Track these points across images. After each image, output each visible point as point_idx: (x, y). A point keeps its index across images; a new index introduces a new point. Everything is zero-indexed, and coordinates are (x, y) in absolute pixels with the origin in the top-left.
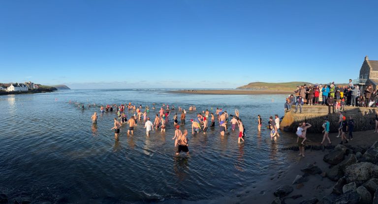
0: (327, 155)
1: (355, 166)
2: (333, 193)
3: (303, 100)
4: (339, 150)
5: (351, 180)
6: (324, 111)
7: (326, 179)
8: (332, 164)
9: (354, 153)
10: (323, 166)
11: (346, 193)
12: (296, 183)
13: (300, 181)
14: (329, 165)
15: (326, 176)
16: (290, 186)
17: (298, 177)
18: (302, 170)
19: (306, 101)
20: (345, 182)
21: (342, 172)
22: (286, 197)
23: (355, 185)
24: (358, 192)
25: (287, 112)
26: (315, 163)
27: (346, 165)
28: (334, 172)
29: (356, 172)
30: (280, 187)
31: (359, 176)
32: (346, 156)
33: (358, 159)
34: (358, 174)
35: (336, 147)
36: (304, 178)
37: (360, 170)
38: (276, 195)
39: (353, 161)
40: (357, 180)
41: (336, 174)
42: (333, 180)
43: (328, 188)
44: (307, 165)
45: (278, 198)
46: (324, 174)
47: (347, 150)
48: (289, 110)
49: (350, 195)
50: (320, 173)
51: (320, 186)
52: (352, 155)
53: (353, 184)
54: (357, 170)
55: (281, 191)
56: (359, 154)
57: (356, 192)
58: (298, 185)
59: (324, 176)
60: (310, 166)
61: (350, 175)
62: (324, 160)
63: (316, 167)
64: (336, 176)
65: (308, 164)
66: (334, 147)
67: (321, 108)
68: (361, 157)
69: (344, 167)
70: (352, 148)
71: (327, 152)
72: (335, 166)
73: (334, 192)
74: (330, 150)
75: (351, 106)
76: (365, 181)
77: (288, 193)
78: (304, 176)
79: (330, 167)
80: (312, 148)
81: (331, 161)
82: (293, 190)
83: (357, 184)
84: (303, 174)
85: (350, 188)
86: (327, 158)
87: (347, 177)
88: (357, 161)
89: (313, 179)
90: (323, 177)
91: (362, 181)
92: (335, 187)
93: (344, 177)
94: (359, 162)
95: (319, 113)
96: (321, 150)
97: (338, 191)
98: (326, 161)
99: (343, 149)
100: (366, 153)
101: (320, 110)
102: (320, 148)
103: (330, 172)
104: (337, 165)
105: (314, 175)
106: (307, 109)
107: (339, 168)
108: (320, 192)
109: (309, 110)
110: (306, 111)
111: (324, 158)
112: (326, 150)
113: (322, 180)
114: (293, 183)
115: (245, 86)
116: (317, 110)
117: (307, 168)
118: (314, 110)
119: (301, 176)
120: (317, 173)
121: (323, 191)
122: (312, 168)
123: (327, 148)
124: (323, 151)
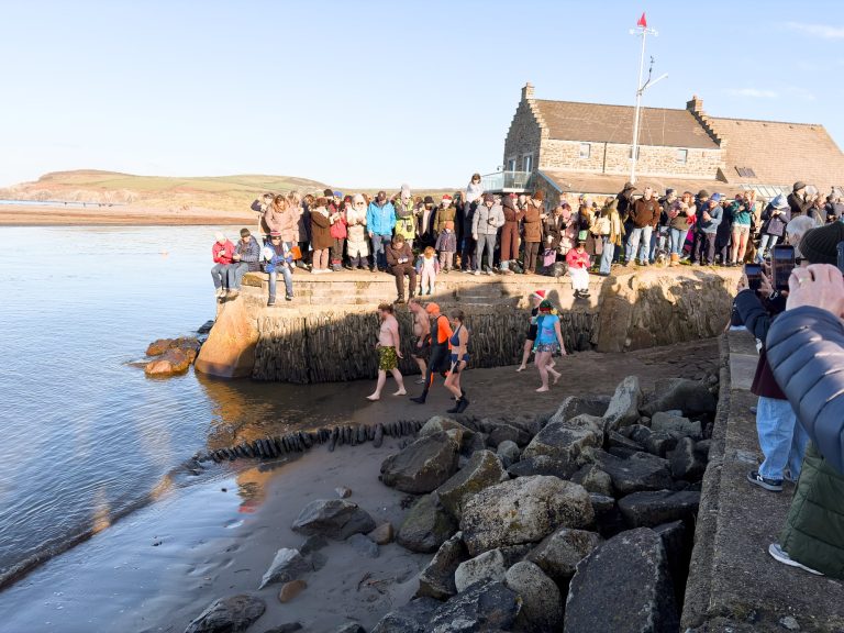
0: (393, 460)
1: (499, 494)
2: (418, 595)
4: (437, 437)
5: (485, 543)
6: (381, 293)
7: (392, 551)
8: (412, 493)
9: (492, 444)
10: (379, 503)
11: (470, 589)
12: (274, 580)
13: (292, 577)
14: (399, 498)
15: (393, 538)
16: (253, 594)
17: (284, 555)
18: (295, 529)
20: (463, 552)
21: (449, 519)
23: (499, 558)
24: (510, 581)
25: (223, 300)
26: (348, 494)
27: (464, 490)
28: (420, 520)
29: (502, 511)
31: (513, 526)
32: (463, 460)
33: (505, 468)
34: (508, 521)
35: (426, 427)
36: (308, 558)
37: (517, 503)
39: (491, 476)
40: (505, 542)
41: (429, 528)
42: (418, 549)
43: (399, 581)
44: (317, 507)
46: (383, 531)
47: (466, 437)
49: (481, 596)
50: (367, 528)
51: (368, 576)
52: (485, 453)
53: (493, 556)
54: (505, 505)
55: (213, 621)
56: (508, 446)
57: (505, 583)
58: (286, 585)
59: (383, 539)
60: (328, 509)
61: (481, 526)
62: (380, 478)
63: (353, 510)
64: (427, 535)
65: (322, 503)
66: (418, 427)
67: (365, 284)
68: (516, 459)
69: (457, 498)
70: (483, 429)
71: (391, 448)
72: (425, 499)
73: (424, 593)
74: (404, 438)
75: (478, 272)
76: (536, 542)
77: (246, 625)
78: (304, 551)
79: (405, 505)
80: (336, 437)
81: (409, 479)
82: (264, 610)
83: (504, 555)
84: (303, 541)
85: (481, 572)
86: (394, 472)
87: (471, 532)
88: (505, 474)
89: (342, 558)
90: (380, 544)
91: (525, 542)
92: (428, 574)
93: (459, 534)
94: (512, 476)
95: (359, 302)
96: (369, 445)
97: (438, 589)
98: (389, 481)
99: (451, 433)
100: (534, 443)
101: (362, 293)
102: (367, 436)
103: (406, 524)
104: (429, 493)
105: (346, 539)
106: (312, 287)
107: (439, 505)
108: (369, 600)
109: (320, 291)
110: (308, 298)
111: (383, 472)
112: (389, 440)
113: (377, 554)
114: (265, 582)
115: (26, 189)
116: (350, 292)
117: (316, 517)
118: (340, 292)
119: (296, 552)
120: (355, 533)
121: (381, 596)
122: (335, 516)
123: (391, 434)
124: (376, 447)
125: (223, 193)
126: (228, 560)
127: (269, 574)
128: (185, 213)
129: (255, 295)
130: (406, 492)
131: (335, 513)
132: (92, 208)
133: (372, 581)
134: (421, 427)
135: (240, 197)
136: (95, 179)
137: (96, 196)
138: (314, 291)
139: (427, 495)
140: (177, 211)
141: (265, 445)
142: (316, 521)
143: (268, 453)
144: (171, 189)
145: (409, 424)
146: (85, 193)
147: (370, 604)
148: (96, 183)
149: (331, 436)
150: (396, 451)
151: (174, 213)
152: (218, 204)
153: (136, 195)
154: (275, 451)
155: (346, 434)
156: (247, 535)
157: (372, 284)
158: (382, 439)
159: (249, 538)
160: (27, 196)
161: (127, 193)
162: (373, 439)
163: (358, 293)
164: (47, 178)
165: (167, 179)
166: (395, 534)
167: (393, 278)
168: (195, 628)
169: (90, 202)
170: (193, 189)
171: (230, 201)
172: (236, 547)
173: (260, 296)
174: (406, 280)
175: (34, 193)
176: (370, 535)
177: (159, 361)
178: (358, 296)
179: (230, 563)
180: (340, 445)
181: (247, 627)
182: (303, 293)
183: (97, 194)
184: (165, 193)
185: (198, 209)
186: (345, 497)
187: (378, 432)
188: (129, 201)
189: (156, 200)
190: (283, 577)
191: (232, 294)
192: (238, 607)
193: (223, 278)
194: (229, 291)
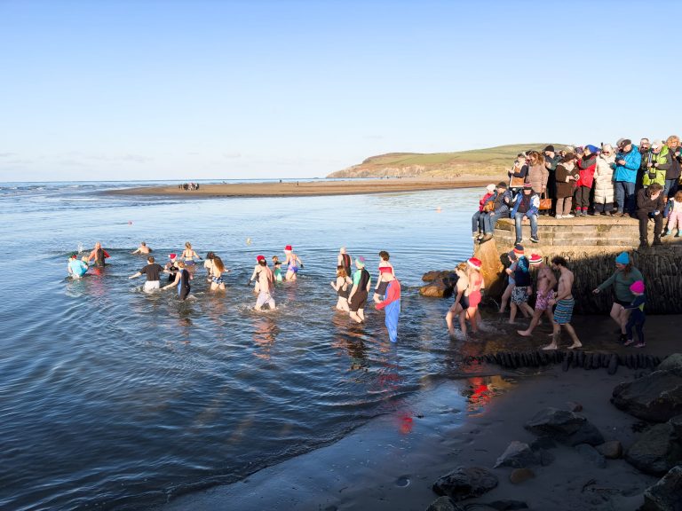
0: (627, 386)
2: (642, 509)
3: (536, 202)
4: (676, 372)
6: (622, 235)
7: (619, 466)
8: (645, 420)
10: (609, 423)
12: (506, 464)
13: (522, 465)
14: (630, 421)
15: (621, 455)
16: (488, 471)
17: (515, 447)
18: (527, 428)
19: (548, 204)
22: (472, 501)
25: (482, 241)
26: (579, 409)
28: (651, 444)
30: (454, 470)
35: (666, 362)
36: (537, 454)
38: (438, 490)
41: (660, 453)
42: (646, 470)
43: (625, 494)
44: (548, 413)
45: (446, 498)
46: (612, 447)
48: (489, 234)
50: (596, 441)
51: (593, 482)
55: (455, 480)
58: (515, 471)
59: (611, 454)
60: (557, 417)
62: (612, 401)
63: (583, 422)
64: (658, 459)
65: (553, 411)
66: (657, 362)
67: (608, 228)
71: (625, 376)
72: (659, 427)
73: (649, 509)
74: (640, 371)
77: (481, 491)
78: (534, 447)
79: (636, 428)
80: (570, 359)
81: (643, 407)
82: (497, 485)
84: (534, 439)
86: (626, 397)
89: (568, 461)
90: (607, 457)
92: (654, 492)
95: (599, 243)
96: (602, 371)
98: (621, 404)
101: (603, 235)
102: (600, 363)
103: (636, 445)
104: (664, 422)
105: (574, 445)
106: (554, 230)
107: (673, 434)
108: (592, 503)
109: (561, 235)
110: (551, 240)
111: (615, 395)
112: (623, 369)
113: (604, 466)
114: (498, 463)
115: (355, 169)
116: (590, 235)
117: (546, 421)
118: (580, 235)
119: (527, 446)
120: (583, 442)
121: (605, 503)
122: (565, 424)
123: (627, 365)
124: (610, 373)
125: (488, 162)
126: (471, 440)
127: (503, 458)
128: (457, 179)
129: (505, 237)
130: (639, 417)
131: (564, 421)
132: (393, 180)
133: (596, 487)
134: (659, 362)
136: (397, 159)
137: (397, 171)
138: (557, 234)
139: (661, 425)
140: (451, 178)
141: (507, 358)
142: (546, 424)
143: (509, 364)
144: (447, 163)
145: (647, 358)
146: (390, 169)
147: (593, 506)
148: (398, 162)
149: (566, 358)
150: (631, 380)
151: (449, 180)
152: (483, 170)
153: (423, 168)
154: (515, 363)
155: (580, 359)
156: (486, 424)
157: (613, 228)
158: (616, 368)
159: (488, 427)
160: (355, 174)
161: (418, 167)
162: (607, 367)
163: (599, 235)
164: (367, 162)
165: (445, 154)
166: (624, 453)
167: (636, 222)
168: (442, 482)
169: (393, 175)
170: (464, 161)
171: (493, 168)
172: (478, 431)
173: (509, 238)
174: (651, 223)
175: (359, 172)
176: (599, 447)
177: (430, 285)
178: (599, 239)
179: (472, 443)
180: (574, 367)
181: (482, 493)
182: (546, 236)
183: (398, 170)
184: (444, 165)
185: (467, 175)
186: (575, 411)
187: (613, 361)
188: (418, 173)
189: (436, 171)
190: (514, 463)
191: (488, 237)
192: (476, 476)
193: (479, 224)
194: (485, 234)
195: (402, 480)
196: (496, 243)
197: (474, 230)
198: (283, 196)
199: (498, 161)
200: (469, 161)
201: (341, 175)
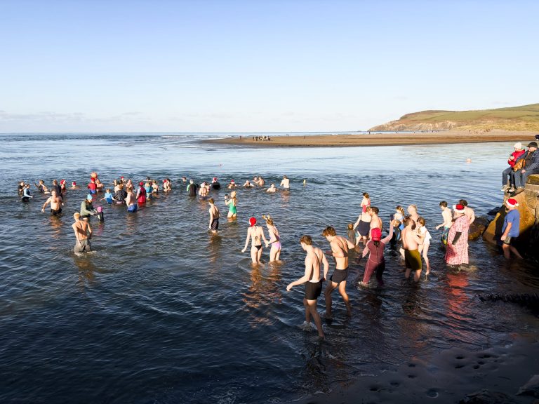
16: (511, 396)
17: (538, 380)
25: (512, 194)
30: (480, 391)
48: (520, 188)
55: (480, 400)
58: (537, 401)
114: (521, 392)
115: (393, 124)
125: (518, 119)
126: (495, 367)
127: (525, 387)
128: (487, 134)
129: (535, 191)
132: (430, 134)
135: (530, 121)
136: (431, 116)
140: (481, 133)
141: (532, 300)
144: (478, 119)
146: (424, 125)
148: (431, 118)
151: (479, 134)
152: (513, 126)
153: (455, 124)
160: (393, 128)
161: (449, 123)
164: (404, 118)
165: (476, 112)
168: (468, 399)
169: (428, 130)
170: (495, 117)
171: (522, 124)
172: (502, 361)
175: (397, 126)
183: (431, 125)
184: (474, 121)
185: (498, 130)
188: (450, 128)
189: (468, 126)
190: (536, 394)
191: (519, 191)
192: (499, 399)
193: (510, 178)
194: (515, 188)
195: (432, 391)
196: (526, 196)
197: (504, 183)
198: (332, 146)
199: (529, 118)
200: (500, 118)
201: (380, 128)
